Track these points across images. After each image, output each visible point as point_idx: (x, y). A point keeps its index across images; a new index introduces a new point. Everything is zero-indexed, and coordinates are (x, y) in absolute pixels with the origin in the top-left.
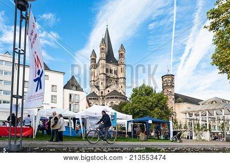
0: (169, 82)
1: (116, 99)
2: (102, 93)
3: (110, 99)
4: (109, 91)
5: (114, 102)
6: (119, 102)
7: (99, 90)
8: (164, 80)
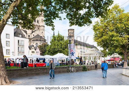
0: (72, 33)
1: (39, 41)
2: (29, 36)
3: (35, 41)
4: (34, 35)
5: (38, 43)
6: (42, 43)
7: (27, 34)
8: (69, 32)
